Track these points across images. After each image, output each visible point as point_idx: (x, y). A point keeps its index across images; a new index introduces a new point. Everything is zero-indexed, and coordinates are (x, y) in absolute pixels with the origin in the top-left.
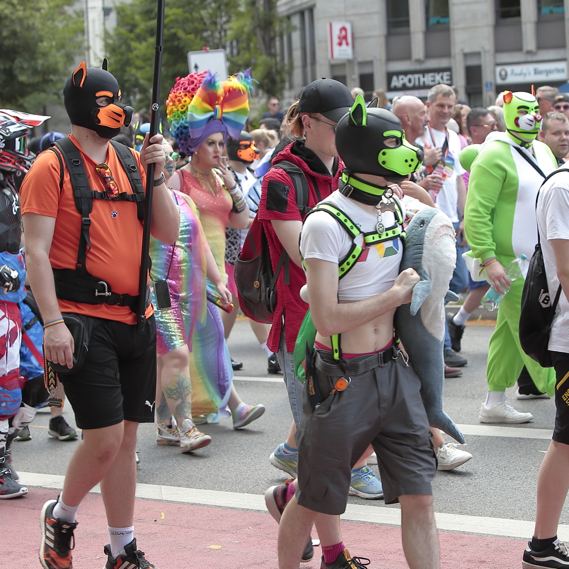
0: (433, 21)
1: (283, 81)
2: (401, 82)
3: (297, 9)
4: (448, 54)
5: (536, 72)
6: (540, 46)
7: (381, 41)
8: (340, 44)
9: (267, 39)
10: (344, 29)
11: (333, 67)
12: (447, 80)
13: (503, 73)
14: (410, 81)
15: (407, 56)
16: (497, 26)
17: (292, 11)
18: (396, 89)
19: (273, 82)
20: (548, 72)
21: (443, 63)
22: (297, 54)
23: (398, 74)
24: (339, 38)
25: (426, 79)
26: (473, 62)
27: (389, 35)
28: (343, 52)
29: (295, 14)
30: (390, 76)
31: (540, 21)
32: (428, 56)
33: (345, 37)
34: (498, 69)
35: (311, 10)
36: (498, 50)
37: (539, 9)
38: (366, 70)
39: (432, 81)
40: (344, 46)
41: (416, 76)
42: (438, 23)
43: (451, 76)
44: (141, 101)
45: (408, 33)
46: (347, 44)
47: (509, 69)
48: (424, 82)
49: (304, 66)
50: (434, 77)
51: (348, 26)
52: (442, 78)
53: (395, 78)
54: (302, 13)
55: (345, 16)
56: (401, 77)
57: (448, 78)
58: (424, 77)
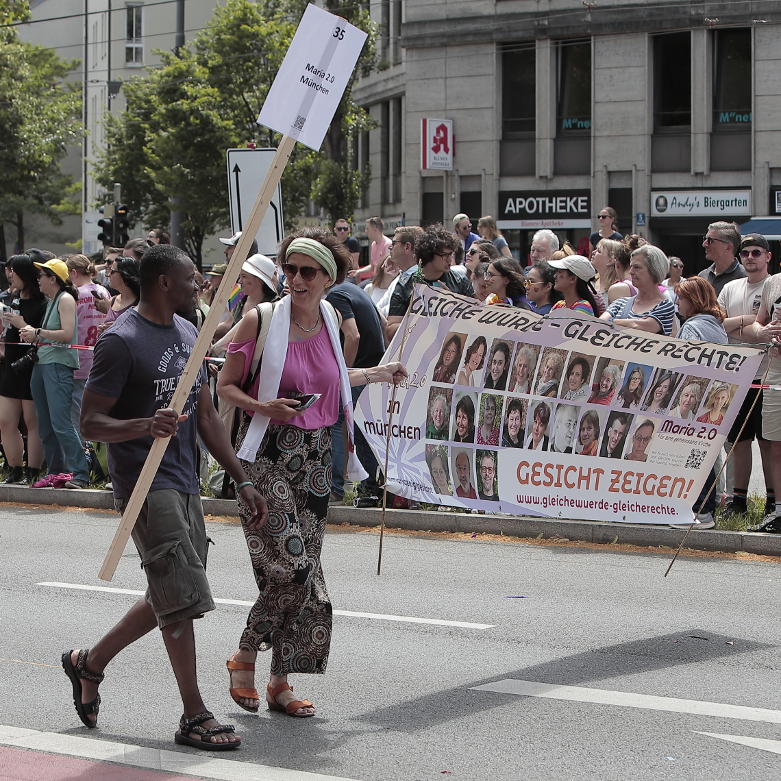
0: (567, 123)
1: (353, 198)
2: (518, 206)
3: (378, 98)
4: (585, 171)
5: (707, 202)
6: (713, 168)
7: (494, 148)
8: (436, 149)
9: (335, 137)
10: (443, 128)
11: (424, 179)
12: (583, 207)
13: (661, 201)
14: (531, 205)
15: (530, 171)
16: (656, 135)
17: (371, 100)
18: (511, 216)
19: (340, 197)
20: (724, 204)
21: (579, 183)
22: (376, 160)
23: (515, 195)
24: (435, 140)
25: (553, 205)
26: (619, 184)
27: (505, 141)
28: (440, 161)
29: (375, 103)
30: (503, 197)
31: (716, 132)
32: (557, 172)
33: (444, 141)
34: (655, 196)
35: (398, 100)
36: (655, 169)
37: (716, 116)
38: (472, 188)
39: (561, 208)
40: (442, 152)
41: (541, 200)
42: (574, 126)
43: (589, 202)
44: (155, 212)
45: (533, 139)
46: (446, 150)
47: (669, 196)
48: (551, 208)
49: (385, 177)
50: (565, 202)
51: (449, 126)
52: (576, 204)
53: (510, 200)
54: (385, 104)
55: (446, 110)
56: (518, 200)
57: (585, 204)
58: (551, 201)
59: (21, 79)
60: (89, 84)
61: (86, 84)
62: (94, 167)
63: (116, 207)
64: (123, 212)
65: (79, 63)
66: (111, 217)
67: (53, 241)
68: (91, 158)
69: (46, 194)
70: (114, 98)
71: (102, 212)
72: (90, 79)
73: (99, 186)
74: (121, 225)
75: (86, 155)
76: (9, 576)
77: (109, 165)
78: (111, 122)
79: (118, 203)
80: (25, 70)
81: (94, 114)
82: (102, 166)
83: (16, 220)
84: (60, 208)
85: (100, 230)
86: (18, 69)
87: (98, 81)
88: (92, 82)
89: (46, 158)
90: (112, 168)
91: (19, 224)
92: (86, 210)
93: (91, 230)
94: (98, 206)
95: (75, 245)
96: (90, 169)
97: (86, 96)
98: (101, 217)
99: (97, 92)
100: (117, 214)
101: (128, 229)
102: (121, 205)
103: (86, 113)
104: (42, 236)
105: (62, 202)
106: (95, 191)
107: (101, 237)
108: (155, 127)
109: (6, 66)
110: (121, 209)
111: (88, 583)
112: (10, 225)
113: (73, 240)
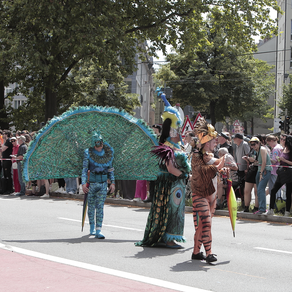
59: (254, 72)
60: (277, 75)
61: (276, 74)
62: (278, 103)
63: (286, 117)
64: (288, 119)
65: (274, 67)
66: (284, 120)
67: (263, 128)
68: (277, 100)
69: (262, 111)
70: (286, 79)
71: (281, 118)
72: (277, 73)
73: (280, 109)
74: (287, 123)
75: (276, 99)
76: (245, 245)
77: (283, 102)
78: (285, 87)
79: (286, 116)
80: (255, 69)
81: (279, 85)
82: (281, 103)
83: (251, 120)
84: (266, 116)
85: (280, 125)
86: (253, 68)
87: (280, 74)
88: (278, 74)
89: (262, 99)
90: (284, 103)
91: (252, 122)
92: (275, 117)
93: (277, 124)
94: (279, 117)
95: (271, 129)
96: (277, 103)
97: (276, 79)
98: (280, 120)
99: (280, 77)
100: (286, 120)
101: (290, 125)
102: (287, 116)
103: (276, 84)
104: (260, 126)
105: (267, 114)
106: (279, 111)
107: (280, 127)
109: (249, 67)
110: (287, 118)
111: (272, 248)
112: (249, 121)
113: (271, 128)
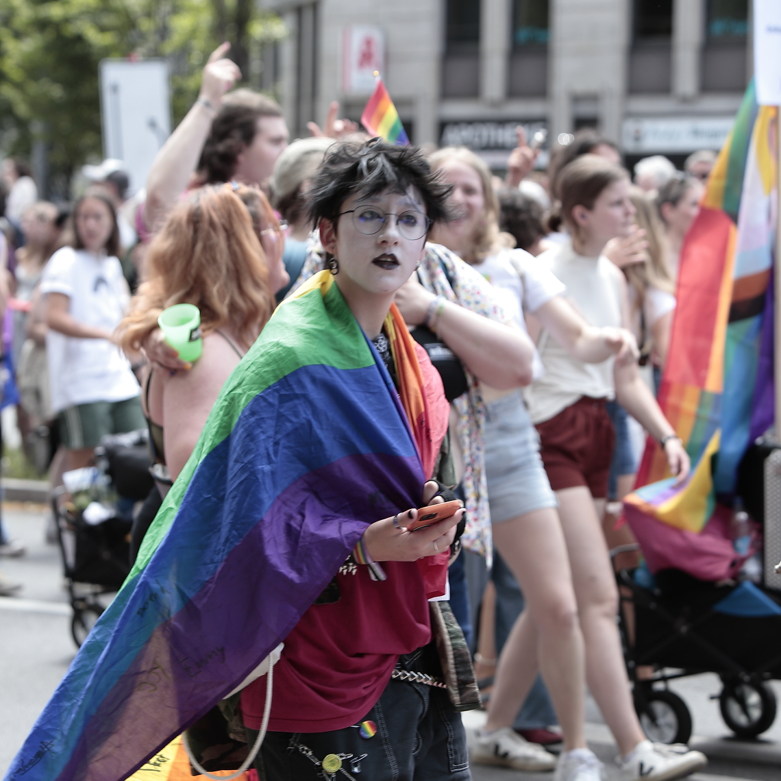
0: (524, 35)
3: (290, 2)
6: (706, 87)
15: (473, 92)
16: (634, 51)
21: (533, 109)
23: (457, 122)
27: (448, 56)
29: (286, 9)
30: (442, 127)
32: (513, 92)
35: (314, 4)
36: (633, 89)
45: (477, 55)
48: (497, 139)
49: (298, 99)
51: (379, 37)
54: (298, 9)
108: (18, 35)
